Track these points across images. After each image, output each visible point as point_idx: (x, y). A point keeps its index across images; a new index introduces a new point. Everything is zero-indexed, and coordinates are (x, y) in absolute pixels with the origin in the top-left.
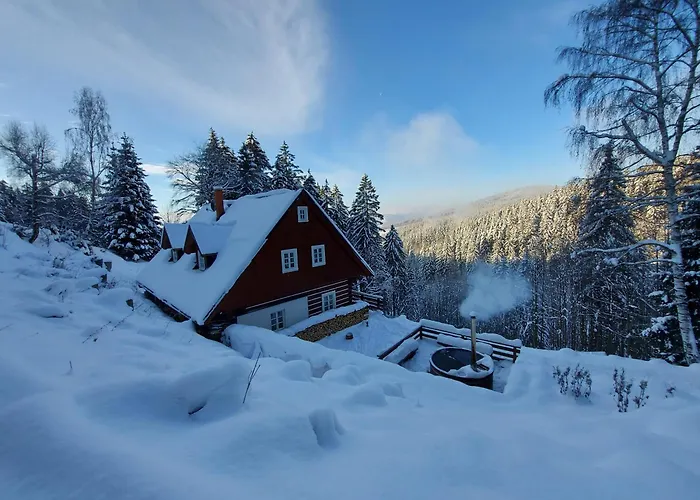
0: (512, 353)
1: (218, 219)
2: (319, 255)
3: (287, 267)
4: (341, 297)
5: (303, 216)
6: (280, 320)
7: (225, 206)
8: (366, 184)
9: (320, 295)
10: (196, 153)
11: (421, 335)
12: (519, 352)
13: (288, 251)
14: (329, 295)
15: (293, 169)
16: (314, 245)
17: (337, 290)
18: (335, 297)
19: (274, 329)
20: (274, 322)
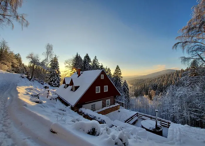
0: (168, 124)
1: (78, 77)
2: (106, 89)
3: (97, 91)
4: (112, 101)
5: (102, 77)
6: (94, 107)
7: (81, 73)
8: (118, 68)
9: (106, 100)
10: (73, 58)
11: (137, 116)
12: (170, 124)
13: (98, 87)
14: (108, 101)
15: (97, 63)
16: (105, 85)
17: (110, 99)
18: (110, 101)
19: (92, 110)
20: (92, 107)
